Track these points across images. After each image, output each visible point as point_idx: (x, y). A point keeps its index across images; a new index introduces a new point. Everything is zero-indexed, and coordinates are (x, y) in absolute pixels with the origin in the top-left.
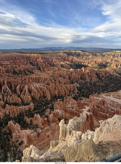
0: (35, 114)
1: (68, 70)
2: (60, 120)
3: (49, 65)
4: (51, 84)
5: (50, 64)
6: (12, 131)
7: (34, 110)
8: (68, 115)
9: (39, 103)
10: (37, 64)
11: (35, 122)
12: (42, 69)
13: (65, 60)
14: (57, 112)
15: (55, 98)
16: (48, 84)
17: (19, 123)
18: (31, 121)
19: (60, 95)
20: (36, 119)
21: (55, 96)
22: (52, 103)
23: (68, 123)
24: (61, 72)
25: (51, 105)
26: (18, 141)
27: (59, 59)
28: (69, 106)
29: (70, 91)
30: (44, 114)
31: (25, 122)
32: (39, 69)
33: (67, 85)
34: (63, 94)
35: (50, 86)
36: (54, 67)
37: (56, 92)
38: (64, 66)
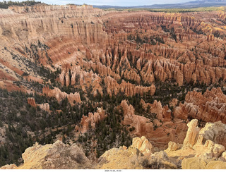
0: (156, 101)
2: (190, 118)
3: (191, 31)
4: (189, 62)
5: (195, 30)
6: (125, 112)
7: (155, 94)
8: (206, 115)
9: (163, 87)
10: (173, 29)
11: (153, 111)
12: (178, 37)
14: (189, 106)
15: (190, 85)
16: (183, 62)
17: (134, 105)
18: (149, 107)
19: (200, 83)
20: (156, 106)
21: (192, 83)
22: (184, 91)
23: (203, 127)
24: (212, 44)
25: (181, 93)
26: (129, 126)
27: (214, 21)
28: (212, 102)
29: (221, 79)
30: (168, 104)
31: (140, 107)
32: (174, 37)
33: (218, 69)
34: (206, 81)
35: (186, 65)
36: (201, 35)
37: (195, 77)
38: (221, 34)
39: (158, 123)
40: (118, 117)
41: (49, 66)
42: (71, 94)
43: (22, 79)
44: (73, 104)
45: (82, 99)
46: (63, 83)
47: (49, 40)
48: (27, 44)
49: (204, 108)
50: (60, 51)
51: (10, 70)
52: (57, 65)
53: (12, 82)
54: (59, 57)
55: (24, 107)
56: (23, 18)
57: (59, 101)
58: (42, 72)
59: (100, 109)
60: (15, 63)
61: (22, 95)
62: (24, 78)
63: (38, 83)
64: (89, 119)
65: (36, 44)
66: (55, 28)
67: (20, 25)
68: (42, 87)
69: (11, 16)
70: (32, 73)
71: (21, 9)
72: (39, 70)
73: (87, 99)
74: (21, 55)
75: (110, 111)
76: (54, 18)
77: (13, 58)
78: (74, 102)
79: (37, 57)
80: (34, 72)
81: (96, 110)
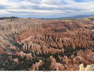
0: (65, 56)
1: (90, 30)
2: (80, 63)
3: (76, 27)
4: (77, 39)
5: (77, 26)
6: (52, 62)
7: (64, 53)
8: (87, 62)
9: (67, 50)
10: (69, 26)
11: (64, 60)
12: (71, 29)
13: (89, 23)
14: (79, 58)
15: (78, 48)
16: (74, 39)
17: (55, 58)
18: (62, 59)
19: (82, 47)
20: (65, 58)
21: (79, 47)
22: (76, 51)
23: (86, 67)
24: (85, 31)
25: (75, 52)
26: (54, 68)
27: (84, 23)
28: (89, 56)
29: (91, 45)
30: (70, 57)
31: (58, 59)
33: (89, 41)
34: (85, 47)
35: (75, 40)
36: (80, 28)
37: (80, 45)
38: (88, 28)
39: (67, 66)
40: (49, 64)
41: (19, 42)
42: (28, 54)
43: (7, 48)
44: (28, 59)
45: (33, 56)
46: (24, 49)
47: (20, 32)
48: (10, 33)
49: (86, 58)
50: (24, 36)
51: (2, 44)
52: (22, 42)
53: (2, 49)
54: (23, 38)
55: (7, 60)
56: (10, 23)
57: (23, 57)
58: (16, 44)
59: (40, 61)
60: (4, 41)
61: (6, 55)
62: (8, 48)
63: (14, 49)
64: (35, 66)
65: (14, 33)
66: (22, 27)
67: (8, 26)
68: (15, 51)
69: (5, 22)
70: (12, 45)
71: (9, 20)
72: (15, 44)
73: (35, 56)
74: (7, 38)
75: (45, 61)
76: (22, 23)
77: (4, 39)
78: (29, 58)
79: (14, 38)
80: (13, 45)
81: (39, 61)
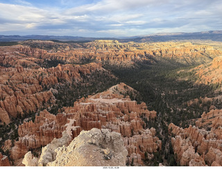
1: (35, 70)
4: (8, 97)
13: (27, 55)
14: (25, 140)
15: (17, 118)
16: (1, 98)
19: (28, 112)
21: (19, 115)
22: (14, 127)
24: (23, 74)
25: (12, 131)
27: (17, 54)
29: (44, 102)
33: (38, 94)
34: (33, 109)
35: (5, 101)
36: (10, 68)
37: (20, 109)
38: (29, 65)
49: (40, 134)
